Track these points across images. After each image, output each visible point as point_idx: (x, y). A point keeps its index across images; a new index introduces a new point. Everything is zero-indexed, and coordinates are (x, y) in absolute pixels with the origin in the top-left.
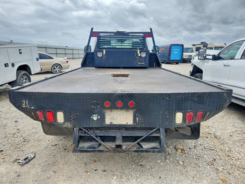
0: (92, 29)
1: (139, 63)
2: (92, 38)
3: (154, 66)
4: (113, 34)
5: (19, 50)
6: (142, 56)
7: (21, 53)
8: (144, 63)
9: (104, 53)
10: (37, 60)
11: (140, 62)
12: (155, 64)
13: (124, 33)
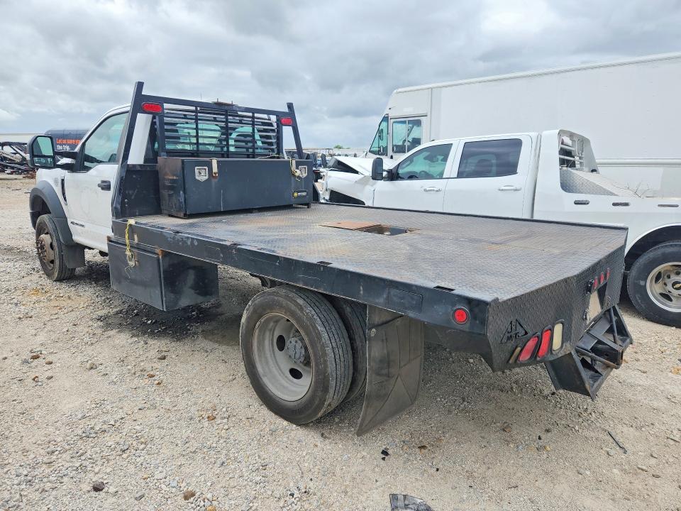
0: (140, 86)
1: (296, 194)
2: (140, 116)
8: (304, 194)
9: (215, 169)
11: (298, 192)
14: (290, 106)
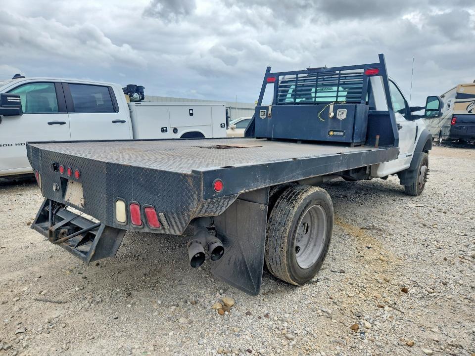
0: (269, 69)
1: (331, 133)
2: (268, 85)
3: (377, 143)
4: (306, 75)
5: (190, 110)
6: (338, 117)
7: (191, 114)
8: (342, 133)
9: (270, 111)
10: (222, 127)
11: (334, 131)
12: (378, 137)
13: (322, 70)
14: (381, 57)
